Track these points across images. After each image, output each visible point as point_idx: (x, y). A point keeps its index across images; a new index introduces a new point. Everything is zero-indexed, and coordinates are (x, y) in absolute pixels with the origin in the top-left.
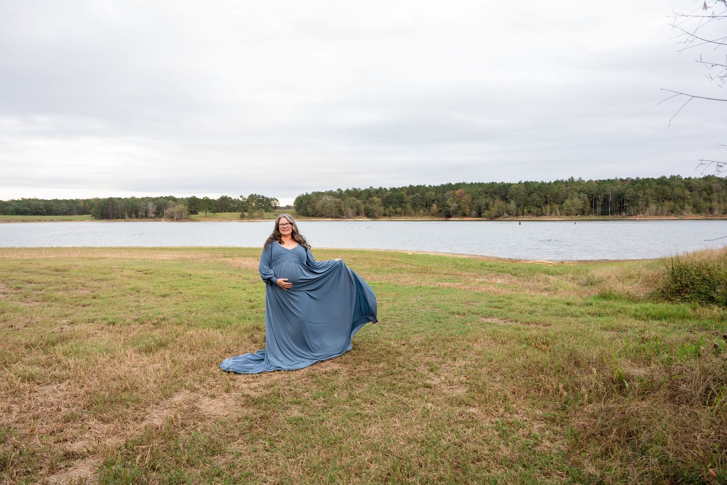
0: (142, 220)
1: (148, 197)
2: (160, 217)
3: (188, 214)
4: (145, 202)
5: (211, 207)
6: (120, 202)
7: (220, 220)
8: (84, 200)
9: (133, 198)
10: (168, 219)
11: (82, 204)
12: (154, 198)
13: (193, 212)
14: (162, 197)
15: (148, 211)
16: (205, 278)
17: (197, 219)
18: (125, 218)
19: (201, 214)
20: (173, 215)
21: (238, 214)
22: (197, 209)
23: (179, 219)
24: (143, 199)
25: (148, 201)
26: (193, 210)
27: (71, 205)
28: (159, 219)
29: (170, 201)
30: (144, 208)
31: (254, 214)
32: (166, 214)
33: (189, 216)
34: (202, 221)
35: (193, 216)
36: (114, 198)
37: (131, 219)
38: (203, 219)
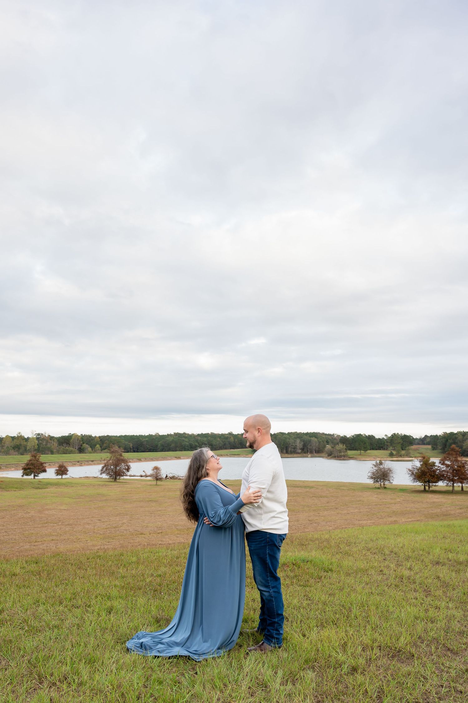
0: (292, 455)
2: (306, 453)
4: (293, 439)
14: (308, 433)
15: (296, 447)
21: (387, 452)
30: (293, 444)
31: (402, 453)
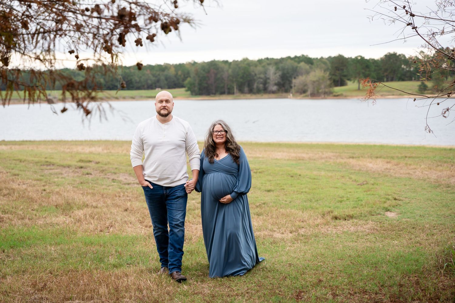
0: (259, 96)
1: (267, 59)
2: (287, 91)
3: (330, 86)
4: (264, 67)
5: (367, 73)
6: (226, 67)
7: (382, 95)
8: (176, 65)
9: (245, 60)
10: (298, 94)
11: (172, 72)
12: (277, 59)
13: (338, 81)
14: (289, 58)
15: (268, 81)
16: (314, 179)
17: (344, 93)
18: (233, 93)
19: (351, 85)
20: (306, 88)
21: (414, 85)
22: (345, 76)
23: (315, 95)
24: (260, 61)
25: (269, 64)
26: (337, 78)
27: (158, 73)
28: (284, 94)
29: (302, 64)
30: (262, 76)
32: (295, 86)
33: (331, 89)
34: (352, 96)
35: (338, 89)
36: (218, 61)
37: (242, 96)
38: (354, 93)
